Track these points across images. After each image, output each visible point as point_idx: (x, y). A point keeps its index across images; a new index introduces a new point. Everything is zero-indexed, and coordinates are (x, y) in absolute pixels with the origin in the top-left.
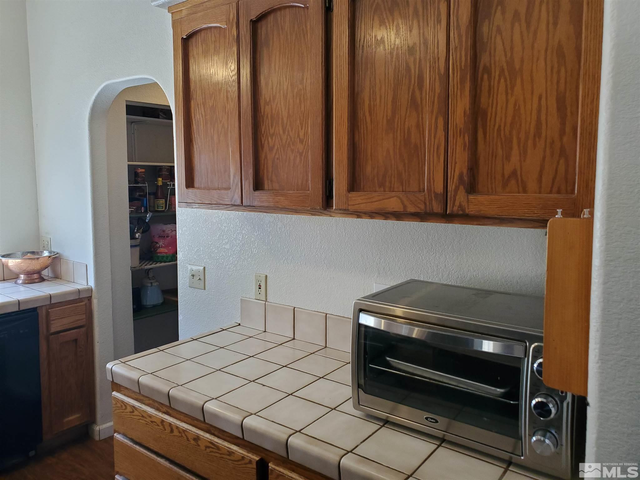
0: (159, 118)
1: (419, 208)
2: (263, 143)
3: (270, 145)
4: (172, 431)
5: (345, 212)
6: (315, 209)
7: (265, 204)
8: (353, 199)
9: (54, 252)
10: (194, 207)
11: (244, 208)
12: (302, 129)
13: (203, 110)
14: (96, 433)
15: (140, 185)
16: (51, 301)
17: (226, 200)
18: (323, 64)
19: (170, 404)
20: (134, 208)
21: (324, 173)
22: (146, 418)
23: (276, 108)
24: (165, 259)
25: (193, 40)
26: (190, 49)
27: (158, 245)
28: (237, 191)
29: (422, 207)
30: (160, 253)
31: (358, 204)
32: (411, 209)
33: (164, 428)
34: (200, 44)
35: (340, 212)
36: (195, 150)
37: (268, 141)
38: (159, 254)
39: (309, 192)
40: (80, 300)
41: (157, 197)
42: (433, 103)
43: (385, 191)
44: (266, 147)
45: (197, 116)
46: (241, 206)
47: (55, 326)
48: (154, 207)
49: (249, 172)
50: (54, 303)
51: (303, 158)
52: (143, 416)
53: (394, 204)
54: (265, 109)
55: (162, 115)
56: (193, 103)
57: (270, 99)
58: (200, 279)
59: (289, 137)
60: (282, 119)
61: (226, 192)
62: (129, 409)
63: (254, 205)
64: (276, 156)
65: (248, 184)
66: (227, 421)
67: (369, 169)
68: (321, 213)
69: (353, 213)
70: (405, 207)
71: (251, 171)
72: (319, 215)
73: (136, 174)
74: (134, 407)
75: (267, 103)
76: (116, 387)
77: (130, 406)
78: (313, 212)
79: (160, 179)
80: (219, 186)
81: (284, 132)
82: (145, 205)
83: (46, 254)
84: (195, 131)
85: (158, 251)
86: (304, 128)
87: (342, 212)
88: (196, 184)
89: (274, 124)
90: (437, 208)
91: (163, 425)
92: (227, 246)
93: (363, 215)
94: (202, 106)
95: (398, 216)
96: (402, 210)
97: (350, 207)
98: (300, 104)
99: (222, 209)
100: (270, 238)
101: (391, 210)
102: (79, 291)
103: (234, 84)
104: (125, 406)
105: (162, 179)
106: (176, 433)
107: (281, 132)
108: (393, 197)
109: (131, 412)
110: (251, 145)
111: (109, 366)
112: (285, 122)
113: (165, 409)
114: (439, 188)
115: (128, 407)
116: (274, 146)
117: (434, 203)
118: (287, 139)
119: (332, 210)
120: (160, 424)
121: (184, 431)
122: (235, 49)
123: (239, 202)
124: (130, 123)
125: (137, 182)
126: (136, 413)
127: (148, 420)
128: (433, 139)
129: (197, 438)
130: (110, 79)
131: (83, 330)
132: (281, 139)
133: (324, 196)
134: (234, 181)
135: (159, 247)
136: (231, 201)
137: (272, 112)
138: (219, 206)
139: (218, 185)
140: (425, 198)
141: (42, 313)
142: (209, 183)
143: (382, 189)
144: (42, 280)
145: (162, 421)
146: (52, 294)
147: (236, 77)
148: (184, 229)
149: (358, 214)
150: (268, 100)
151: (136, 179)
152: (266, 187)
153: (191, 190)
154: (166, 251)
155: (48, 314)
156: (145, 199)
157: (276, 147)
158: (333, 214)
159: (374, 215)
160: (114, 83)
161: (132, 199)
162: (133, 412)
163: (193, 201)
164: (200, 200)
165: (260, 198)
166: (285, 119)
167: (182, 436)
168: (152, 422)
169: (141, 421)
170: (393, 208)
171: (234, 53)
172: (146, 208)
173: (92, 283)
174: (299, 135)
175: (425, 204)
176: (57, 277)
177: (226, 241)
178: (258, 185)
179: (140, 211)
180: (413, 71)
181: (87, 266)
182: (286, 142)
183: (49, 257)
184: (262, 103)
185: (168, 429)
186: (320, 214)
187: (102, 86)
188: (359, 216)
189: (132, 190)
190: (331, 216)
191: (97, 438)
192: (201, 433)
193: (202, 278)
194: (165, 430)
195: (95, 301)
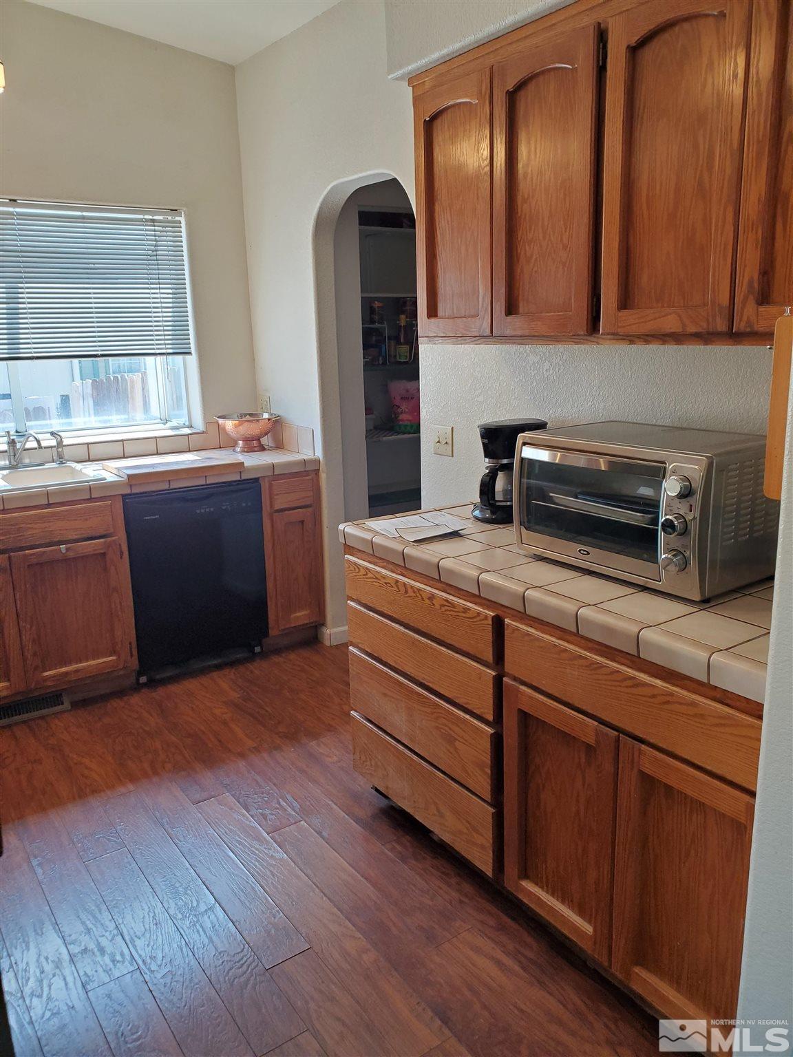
0: (402, 227)
1: (700, 326)
2: (519, 251)
3: (528, 254)
4: (406, 592)
5: (616, 337)
6: (578, 335)
7: (519, 333)
8: (624, 318)
9: (275, 415)
10: (437, 342)
11: (494, 340)
12: (565, 232)
13: (449, 214)
14: (326, 637)
15: (377, 325)
16: (274, 472)
17: (474, 330)
18: (593, 145)
19: (405, 564)
20: (370, 358)
21: (590, 288)
22: (379, 579)
23: (535, 207)
24: (408, 428)
25: (438, 123)
26: (435, 135)
27: (400, 410)
28: (486, 317)
29: (704, 325)
30: (402, 420)
31: (630, 325)
32: (692, 329)
33: (398, 588)
34: (446, 127)
35: (609, 337)
36: (439, 268)
37: (525, 250)
38: (401, 423)
39: (570, 313)
40: (307, 473)
41: (398, 343)
42: (723, 187)
43: (663, 307)
44: (522, 259)
45: (442, 223)
46: (491, 336)
47: (280, 503)
48: (395, 356)
49: (501, 291)
50: (278, 475)
51: (566, 269)
52: (376, 578)
53: (671, 323)
54: (523, 209)
55: (406, 222)
56: (437, 208)
57: (529, 195)
58: (446, 443)
59: (549, 242)
60: (543, 219)
61: (473, 320)
62: (363, 572)
63: (505, 334)
64: (534, 270)
65: (500, 307)
66: (463, 577)
67: (645, 279)
68: (587, 340)
69: (625, 337)
70: (684, 325)
71: (503, 291)
72: (582, 343)
73: (372, 310)
74: (367, 568)
75: (525, 201)
76: (349, 549)
77: (363, 567)
78: (575, 339)
79: (403, 317)
80: (467, 314)
81: (544, 238)
82: (383, 354)
83: (266, 416)
84: (439, 243)
85: (399, 418)
86: (568, 229)
87: (612, 337)
88: (440, 313)
89: (533, 227)
90: (721, 326)
91: (397, 586)
92: (481, 399)
93: (636, 340)
94: (448, 209)
95: (677, 338)
96: (681, 331)
97: (619, 330)
98: (565, 199)
99: (469, 343)
100: (534, 384)
101: (668, 331)
102: (305, 462)
103: (485, 178)
104: (358, 568)
105: (407, 318)
106: (410, 593)
107: (541, 238)
108: (671, 314)
109: (364, 575)
110: (504, 256)
111: (341, 527)
112: (546, 224)
113: (400, 570)
114: (724, 299)
115: (361, 569)
116: (532, 256)
117: (718, 320)
118: (548, 245)
119: (599, 336)
120: (394, 586)
121: (419, 590)
122: (487, 132)
123: (488, 332)
124: (363, 237)
125: (372, 322)
126: (370, 575)
127: (383, 581)
128: (719, 236)
129: (432, 597)
130: (339, 178)
131: (310, 510)
132: (541, 246)
133: (590, 316)
134: (483, 304)
135: (402, 413)
136: (479, 331)
137: (531, 212)
138: (465, 340)
139: (465, 312)
140: (708, 313)
141: (265, 486)
142: (455, 311)
143: (660, 305)
144: (262, 448)
145: (397, 581)
146: (276, 463)
147: (488, 168)
148: (428, 378)
149: (631, 339)
150: (526, 196)
151: (372, 316)
152: (521, 310)
153: (433, 320)
154: (410, 418)
155: (271, 486)
156: (383, 346)
157: (534, 257)
158: (601, 341)
159: (649, 338)
160: (343, 183)
161: (366, 346)
162: (367, 574)
163: (435, 335)
164: (444, 333)
165: (515, 324)
166: (546, 219)
167: (417, 596)
168: (386, 583)
169: (375, 583)
170: (670, 328)
171: (486, 136)
172: (385, 358)
173: (319, 454)
174: (562, 239)
175: (708, 320)
176: (279, 446)
177: (480, 391)
178: (511, 309)
179: (377, 363)
180: (701, 147)
181: (313, 431)
182: (546, 249)
183: (269, 420)
184: (519, 199)
185: (402, 589)
186: (585, 341)
187: (329, 188)
188: (632, 342)
189: (367, 333)
190: (598, 344)
191: (327, 643)
192: (437, 592)
193: (450, 442)
194: (400, 591)
195: (323, 476)
